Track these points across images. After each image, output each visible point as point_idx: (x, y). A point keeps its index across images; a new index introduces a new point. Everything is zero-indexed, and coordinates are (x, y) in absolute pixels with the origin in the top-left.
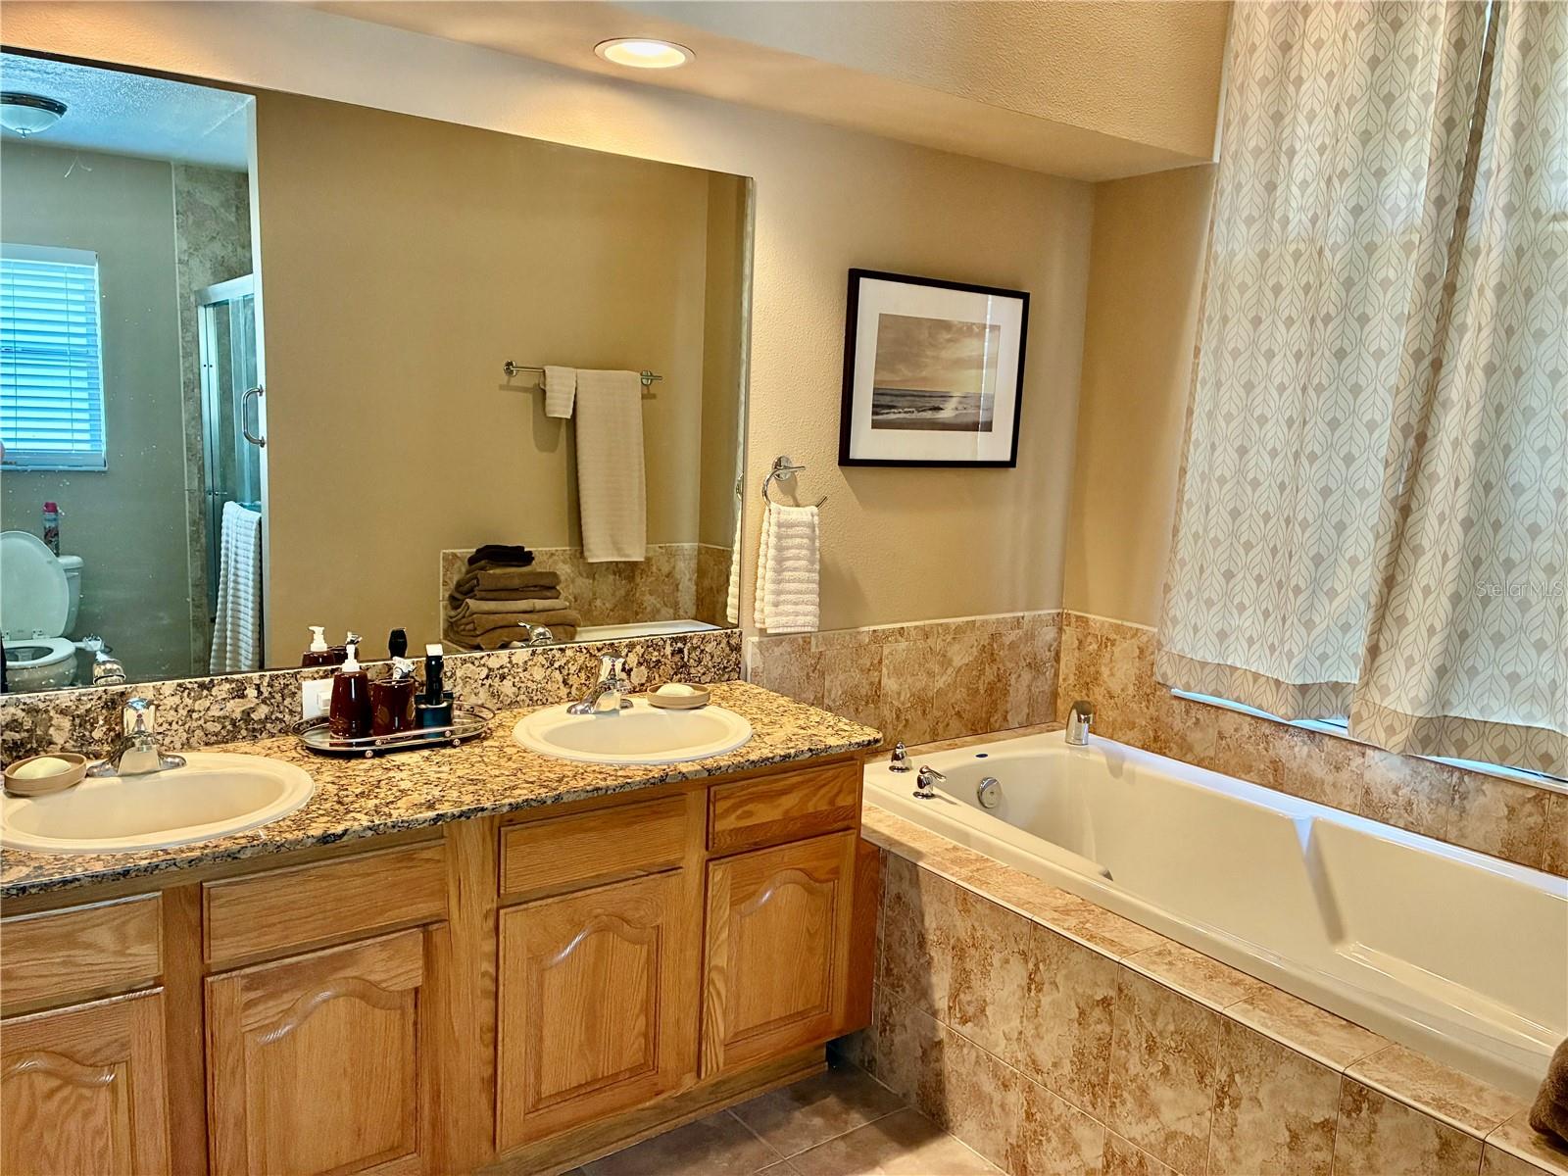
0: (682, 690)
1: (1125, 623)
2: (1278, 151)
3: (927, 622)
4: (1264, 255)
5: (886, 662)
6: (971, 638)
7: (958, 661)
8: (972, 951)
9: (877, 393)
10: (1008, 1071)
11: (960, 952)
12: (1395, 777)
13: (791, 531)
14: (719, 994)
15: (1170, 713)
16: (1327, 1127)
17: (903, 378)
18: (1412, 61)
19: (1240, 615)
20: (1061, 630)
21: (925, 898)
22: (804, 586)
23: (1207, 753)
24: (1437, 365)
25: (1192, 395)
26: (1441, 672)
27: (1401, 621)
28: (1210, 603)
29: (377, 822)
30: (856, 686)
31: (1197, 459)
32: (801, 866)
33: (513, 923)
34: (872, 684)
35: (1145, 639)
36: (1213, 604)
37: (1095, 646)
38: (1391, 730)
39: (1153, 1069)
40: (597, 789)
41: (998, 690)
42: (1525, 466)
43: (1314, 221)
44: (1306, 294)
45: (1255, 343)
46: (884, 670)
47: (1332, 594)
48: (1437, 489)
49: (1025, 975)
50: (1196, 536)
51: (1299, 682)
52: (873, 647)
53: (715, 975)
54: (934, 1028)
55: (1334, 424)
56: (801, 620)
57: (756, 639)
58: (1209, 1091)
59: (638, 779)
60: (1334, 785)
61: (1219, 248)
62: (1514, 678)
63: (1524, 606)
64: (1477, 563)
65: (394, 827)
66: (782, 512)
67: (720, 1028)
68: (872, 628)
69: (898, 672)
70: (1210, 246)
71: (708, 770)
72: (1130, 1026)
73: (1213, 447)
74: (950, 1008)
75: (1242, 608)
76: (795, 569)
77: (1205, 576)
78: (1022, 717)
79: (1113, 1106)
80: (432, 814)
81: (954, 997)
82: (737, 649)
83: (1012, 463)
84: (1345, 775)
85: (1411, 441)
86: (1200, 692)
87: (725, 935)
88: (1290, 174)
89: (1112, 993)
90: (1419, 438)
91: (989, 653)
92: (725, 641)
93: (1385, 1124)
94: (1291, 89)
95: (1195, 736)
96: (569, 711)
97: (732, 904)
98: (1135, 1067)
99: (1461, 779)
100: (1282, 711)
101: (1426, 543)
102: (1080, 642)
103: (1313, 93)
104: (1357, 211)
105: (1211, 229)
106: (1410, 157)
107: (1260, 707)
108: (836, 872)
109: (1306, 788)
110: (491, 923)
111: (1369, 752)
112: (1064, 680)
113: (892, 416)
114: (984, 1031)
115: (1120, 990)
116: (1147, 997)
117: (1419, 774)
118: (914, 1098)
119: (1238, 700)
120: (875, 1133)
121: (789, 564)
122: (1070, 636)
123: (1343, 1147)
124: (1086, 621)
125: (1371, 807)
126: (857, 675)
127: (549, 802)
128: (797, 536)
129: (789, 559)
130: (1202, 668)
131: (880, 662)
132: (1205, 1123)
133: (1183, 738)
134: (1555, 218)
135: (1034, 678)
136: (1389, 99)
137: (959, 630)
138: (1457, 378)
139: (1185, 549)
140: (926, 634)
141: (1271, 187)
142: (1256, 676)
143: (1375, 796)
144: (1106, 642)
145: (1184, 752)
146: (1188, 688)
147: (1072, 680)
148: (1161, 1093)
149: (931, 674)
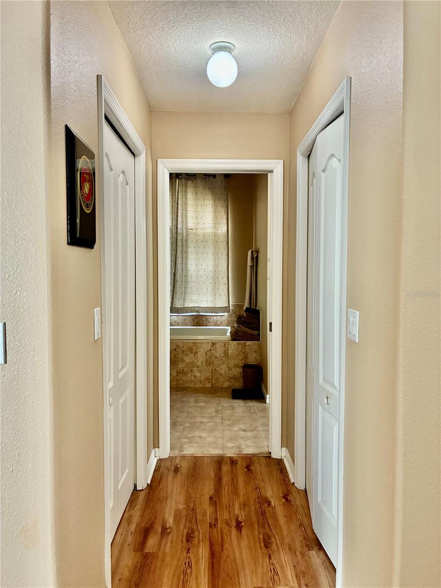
16: (210, 350)
42: (190, 267)
62: (191, 299)
79: (178, 364)
98: (181, 356)
99: (186, 317)
101: (178, 280)
123: (212, 351)
132: (193, 358)
148: (186, 358)
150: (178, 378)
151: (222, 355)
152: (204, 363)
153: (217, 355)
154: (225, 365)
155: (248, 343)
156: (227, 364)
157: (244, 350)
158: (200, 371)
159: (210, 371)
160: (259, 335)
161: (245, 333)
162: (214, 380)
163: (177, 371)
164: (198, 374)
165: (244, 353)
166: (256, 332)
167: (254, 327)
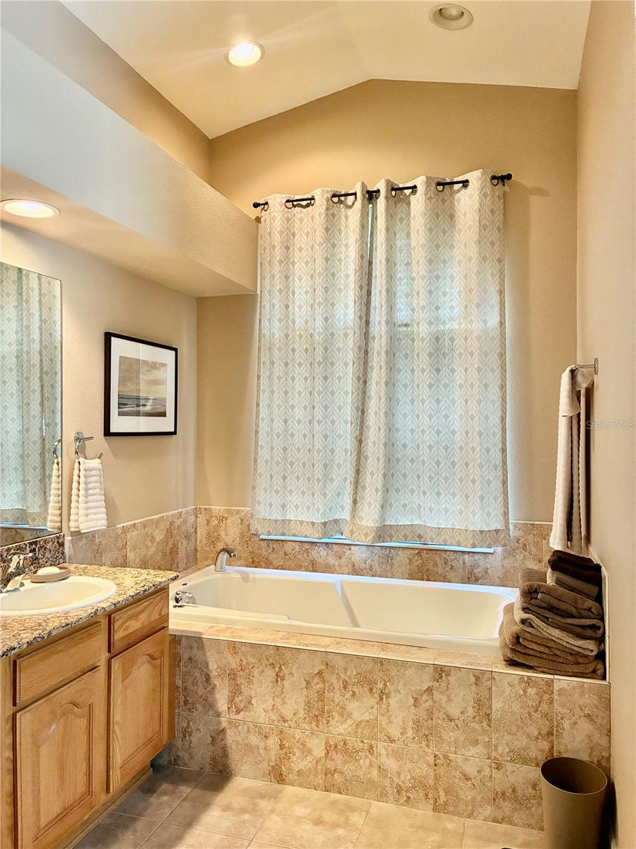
0: (54, 570)
1: (232, 508)
2: (287, 291)
3: (146, 519)
4: (287, 336)
5: (128, 543)
6: (162, 526)
7: (158, 539)
8: (241, 673)
9: (120, 397)
10: (267, 728)
11: (233, 676)
12: (364, 556)
13: (91, 473)
14: (117, 738)
15: (260, 548)
16: (430, 690)
17: (130, 390)
18: (340, 260)
19: (291, 495)
20: (196, 517)
21: (208, 654)
22: (99, 504)
23: (280, 564)
24: (365, 382)
25: (258, 397)
26: (383, 506)
27: (364, 488)
28: (277, 492)
30: (116, 559)
31: (264, 427)
32: (148, 653)
34: (123, 556)
35: (243, 514)
36: (279, 492)
37: (216, 522)
38: (366, 535)
39: (348, 696)
40: (67, 625)
41: (174, 551)
42: (400, 422)
43: (306, 322)
44: (306, 353)
45: (286, 373)
46: (128, 549)
47: (332, 480)
48: (370, 432)
49: (274, 675)
50: (267, 461)
51: (323, 521)
52: (123, 535)
53: (116, 728)
54: (219, 723)
55: (326, 407)
56: (100, 523)
57: (70, 538)
58: (376, 695)
60: (339, 566)
61: (265, 331)
62: (405, 506)
63: (405, 476)
64: (389, 460)
66: (86, 463)
67: (118, 758)
68: (122, 525)
69: (134, 548)
70: (260, 330)
72: (334, 681)
73: (272, 420)
74: (229, 708)
75: (291, 492)
76: (94, 495)
77: (273, 479)
78: (184, 565)
79: (328, 722)
81: (231, 701)
82: (62, 545)
83: (175, 433)
84: (343, 560)
85: (360, 413)
86: (276, 535)
87: (119, 702)
88: (294, 302)
89: (323, 667)
90: (362, 411)
91: (170, 533)
92: (56, 541)
93: (452, 679)
94: (291, 266)
95: (273, 557)
97: (122, 681)
98: (338, 698)
99: (390, 551)
100: (317, 536)
101: (369, 455)
102: (208, 521)
103: (300, 269)
104: (326, 319)
105: (260, 323)
106: (343, 298)
107: (306, 536)
108: (162, 652)
109: (328, 569)
111: (353, 548)
112: (200, 542)
113: (125, 409)
114: (252, 713)
115: (327, 664)
116: (340, 663)
117: (373, 553)
118: (208, 768)
119: (294, 535)
120: (197, 792)
121: (90, 492)
122: (202, 519)
123: (437, 696)
124: (210, 510)
125: (356, 571)
126: (116, 552)
127: (46, 637)
128: (93, 476)
129: (91, 489)
130: (276, 523)
131: (126, 544)
132: (375, 711)
133: (267, 559)
134: (399, 326)
135: (188, 543)
136: (333, 275)
137: (158, 522)
138: (373, 389)
139: (261, 468)
140: (144, 525)
141: (287, 307)
142: (301, 522)
143: (357, 567)
144: (222, 519)
145: (268, 565)
146: (269, 534)
147: (204, 541)
148: (352, 706)
149: (147, 547)
150: (331, 765)
151: (471, 712)
152: (410, 733)
153: (454, 711)
154: (480, 749)
155: (562, 682)
156: (488, 745)
157: (544, 707)
158: (398, 756)
159: (431, 759)
160: (601, 656)
161: (546, 642)
162: (441, 790)
163: (327, 742)
164: (392, 764)
165: (545, 715)
166: (590, 646)
167: (583, 627)
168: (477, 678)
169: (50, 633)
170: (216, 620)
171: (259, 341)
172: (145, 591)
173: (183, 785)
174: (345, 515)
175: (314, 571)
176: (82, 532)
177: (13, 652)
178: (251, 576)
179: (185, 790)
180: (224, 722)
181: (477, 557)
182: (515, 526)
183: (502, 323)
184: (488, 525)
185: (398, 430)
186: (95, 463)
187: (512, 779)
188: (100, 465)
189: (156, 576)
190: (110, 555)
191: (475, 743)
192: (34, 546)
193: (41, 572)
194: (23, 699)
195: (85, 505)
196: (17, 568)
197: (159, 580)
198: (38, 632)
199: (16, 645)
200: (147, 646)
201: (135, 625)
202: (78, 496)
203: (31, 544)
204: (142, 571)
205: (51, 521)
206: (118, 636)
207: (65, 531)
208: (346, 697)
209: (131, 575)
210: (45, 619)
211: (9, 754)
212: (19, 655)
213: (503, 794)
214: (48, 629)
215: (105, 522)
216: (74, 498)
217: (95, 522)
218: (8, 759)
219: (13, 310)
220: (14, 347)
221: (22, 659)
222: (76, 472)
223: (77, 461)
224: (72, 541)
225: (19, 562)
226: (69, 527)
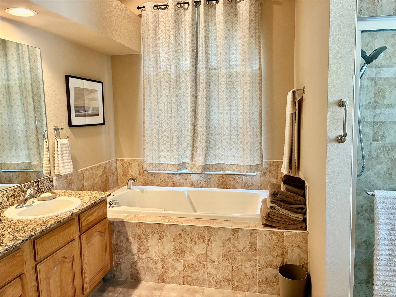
0: (49, 194)
1: (134, 159)
2: (156, 53)
3: (92, 166)
4: (157, 75)
5: (85, 178)
6: (101, 169)
7: (99, 175)
8: (143, 236)
9: (76, 107)
10: (156, 260)
11: (139, 238)
12: (197, 178)
13: (64, 146)
14: (86, 270)
15: (148, 177)
16: (230, 239)
17: (80, 104)
18: (182, 37)
19: (162, 152)
20: (117, 163)
21: (127, 229)
22: (69, 161)
23: (158, 184)
24: (196, 97)
25: (144, 105)
26: (205, 156)
27: (197, 147)
28: (155, 150)
29: (7, 248)
30: (79, 186)
31: (148, 120)
32: (98, 230)
33: (41, 268)
34: (82, 184)
35: (139, 161)
36: (156, 151)
37: (127, 165)
38: (198, 169)
40: (58, 222)
41: (107, 180)
42: (213, 116)
43: (166, 68)
44: (167, 83)
45: (158, 93)
46: (85, 181)
47: (181, 145)
48: (199, 121)
49: (159, 236)
50: (150, 136)
51: (178, 164)
52: (82, 175)
53: (85, 266)
54: (134, 259)
55: (178, 110)
56: (70, 170)
58: (206, 243)
59: (67, 217)
60: (186, 183)
61: (146, 72)
62: (215, 155)
63: (215, 141)
64: (208, 134)
65: (12, 248)
66: (61, 141)
67: (87, 279)
68: (81, 170)
69: (87, 180)
70: (143, 72)
71: (81, 210)
72: (187, 237)
73: (152, 116)
74: (138, 252)
75: (162, 150)
76: (66, 156)
77: (153, 145)
78: (112, 186)
79: (184, 255)
80: (19, 242)
81: (139, 249)
82: (52, 181)
83: (104, 124)
84: (188, 180)
85: (194, 112)
86: (156, 170)
87: (86, 254)
88: (160, 57)
89: (181, 232)
90: (195, 112)
91: (104, 172)
92: (48, 180)
93: (240, 234)
94: (158, 40)
95: (154, 181)
96: (16, 208)
97: (87, 244)
98: (188, 245)
99: (209, 176)
100: (175, 170)
101: (199, 132)
102: (122, 165)
103: (162, 41)
104: (176, 66)
105: (143, 68)
106: (184, 56)
107: (170, 171)
108: (105, 229)
109: (181, 185)
110: (34, 270)
111: (192, 175)
112: (119, 175)
113: (79, 113)
114: (149, 253)
115: (183, 230)
116: (189, 229)
117: (201, 177)
118: (129, 278)
119: (164, 170)
120: (125, 290)
121: (64, 155)
122: (119, 164)
123: (233, 241)
124: (123, 160)
125: (193, 185)
126: (79, 183)
127: (48, 229)
128: (65, 147)
130: (155, 165)
131: (83, 178)
132: (205, 249)
133: (152, 182)
134: (212, 69)
135: (113, 176)
136: (179, 44)
137: (98, 167)
138: (200, 100)
139: (147, 139)
140: (92, 169)
141: (157, 60)
142: (168, 164)
143: (194, 183)
144: (129, 164)
145: (152, 184)
146: (152, 170)
147: (121, 174)
148: (195, 248)
149: (94, 179)
150: (186, 274)
151: (248, 247)
152: (221, 258)
153: (241, 247)
154: (252, 262)
155: (288, 232)
156: (255, 261)
157: (280, 243)
158: (215, 268)
159: (231, 268)
160: (305, 220)
161: (281, 216)
162: (235, 281)
163: (184, 264)
164: (213, 272)
165: (280, 247)
166: (300, 217)
167: (297, 208)
168: (251, 233)
169: (50, 226)
170: (130, 213)
171: (144, 78)
172: (95, 202)
173: (118, 287)
174: (188, 160)
175: (174, 186)
176: (61, 175)
177: (32, 237)
178: (144, 190)
179: (119, 289)
180: (136, 258)
181: (248, 177)
182: (266, 162)
183: (260, 68)
184: (253, 162)
185: (212, 120)
186: (65, 141)
187: (266, 274)
188: (68, 142)
189: (100, 195)
190: (76, 184)
191: (250, 260)
192: (37, 183)
193: (43, 195)
194: (39, 258)
195: (61, 162)
196: (30, 194)
197: (101, 196)
198: (44, 227)
199: (34, 234)
200: (98, 227)
201: (92, 219)
202: (58, 157)
203: (36, 182)
204: (93, 192)
205: (45, 170)
206: (83, 224)
207: (52, 174)
208: (192, 244)
209: (87, 195)
210: (47, 219)
211: (35, 283)
212: (36, 238)
213: (262, 281)
214: (49, 225)
215: (72, 169)
216: (56, 158)
217: (67, 170)
218: (34, 286)
219: (15, 62)
220: (17, 82)
221: (37, 240)
222: (56, 146)
223: (56, 140)
224: (56, 179)
225: (31, 192)
226: (55, 173)
